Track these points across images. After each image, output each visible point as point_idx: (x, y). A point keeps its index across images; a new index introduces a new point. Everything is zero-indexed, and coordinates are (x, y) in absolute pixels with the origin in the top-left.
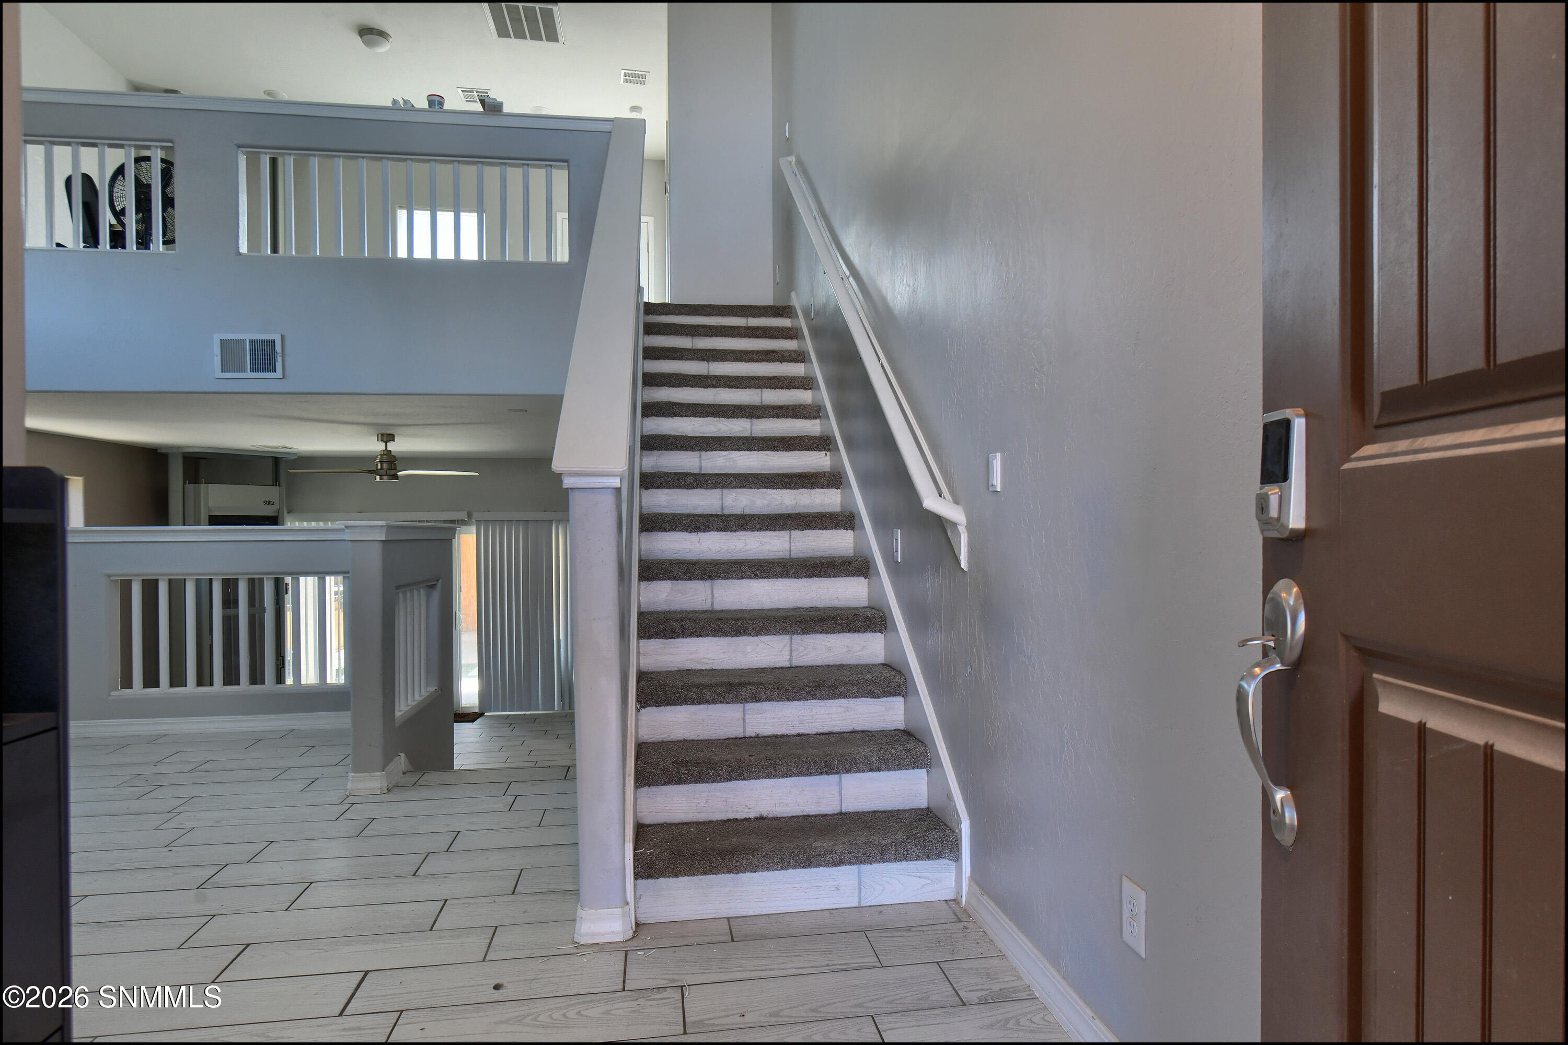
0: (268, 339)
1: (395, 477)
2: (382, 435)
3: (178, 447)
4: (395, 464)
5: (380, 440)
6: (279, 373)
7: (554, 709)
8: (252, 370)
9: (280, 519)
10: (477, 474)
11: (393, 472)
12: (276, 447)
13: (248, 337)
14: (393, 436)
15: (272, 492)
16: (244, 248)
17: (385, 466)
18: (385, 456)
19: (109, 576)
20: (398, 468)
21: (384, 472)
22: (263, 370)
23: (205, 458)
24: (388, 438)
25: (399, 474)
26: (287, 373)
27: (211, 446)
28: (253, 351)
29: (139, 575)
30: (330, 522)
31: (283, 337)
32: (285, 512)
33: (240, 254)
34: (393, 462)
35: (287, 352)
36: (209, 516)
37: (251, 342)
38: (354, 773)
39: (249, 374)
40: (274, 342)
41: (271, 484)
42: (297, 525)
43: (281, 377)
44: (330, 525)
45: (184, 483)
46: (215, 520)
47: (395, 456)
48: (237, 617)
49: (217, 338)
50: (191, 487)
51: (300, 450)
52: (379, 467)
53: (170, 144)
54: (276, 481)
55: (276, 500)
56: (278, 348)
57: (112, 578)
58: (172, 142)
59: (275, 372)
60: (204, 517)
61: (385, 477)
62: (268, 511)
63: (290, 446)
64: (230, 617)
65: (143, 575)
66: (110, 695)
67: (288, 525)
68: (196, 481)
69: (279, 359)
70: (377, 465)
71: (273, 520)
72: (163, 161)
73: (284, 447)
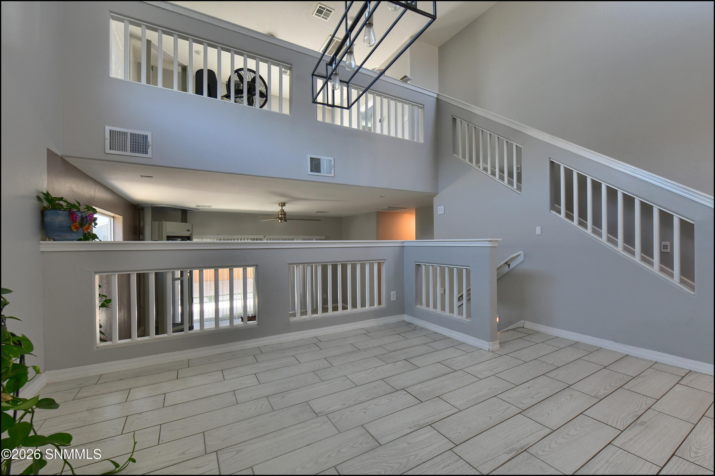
5: (280, 205)
9: (192, 238)
11: (285, 219)
14: (285, 204)
15: (188, 226)
17: (282, 216)
18: (282, 212)
21: (282, 219)
24: (283, 204)
26: (335, 175)
30: (204, 239)
33: (317, 120)
34: (285, 214)
40: (331, 161)
44: (204, 240)
45: (152, 221)
46: (169, 238)
47: (285, 212)
49: (309, 157)
50: (156, 223)
53: (290, 66)
54: (186, 221)
59: (331, 174)
60: (165, 237)
61: (282, 221)
62: (187, 234)
67: (195, 240)
68: (159, 220)
70: (279, 216)
71: (189, 238)
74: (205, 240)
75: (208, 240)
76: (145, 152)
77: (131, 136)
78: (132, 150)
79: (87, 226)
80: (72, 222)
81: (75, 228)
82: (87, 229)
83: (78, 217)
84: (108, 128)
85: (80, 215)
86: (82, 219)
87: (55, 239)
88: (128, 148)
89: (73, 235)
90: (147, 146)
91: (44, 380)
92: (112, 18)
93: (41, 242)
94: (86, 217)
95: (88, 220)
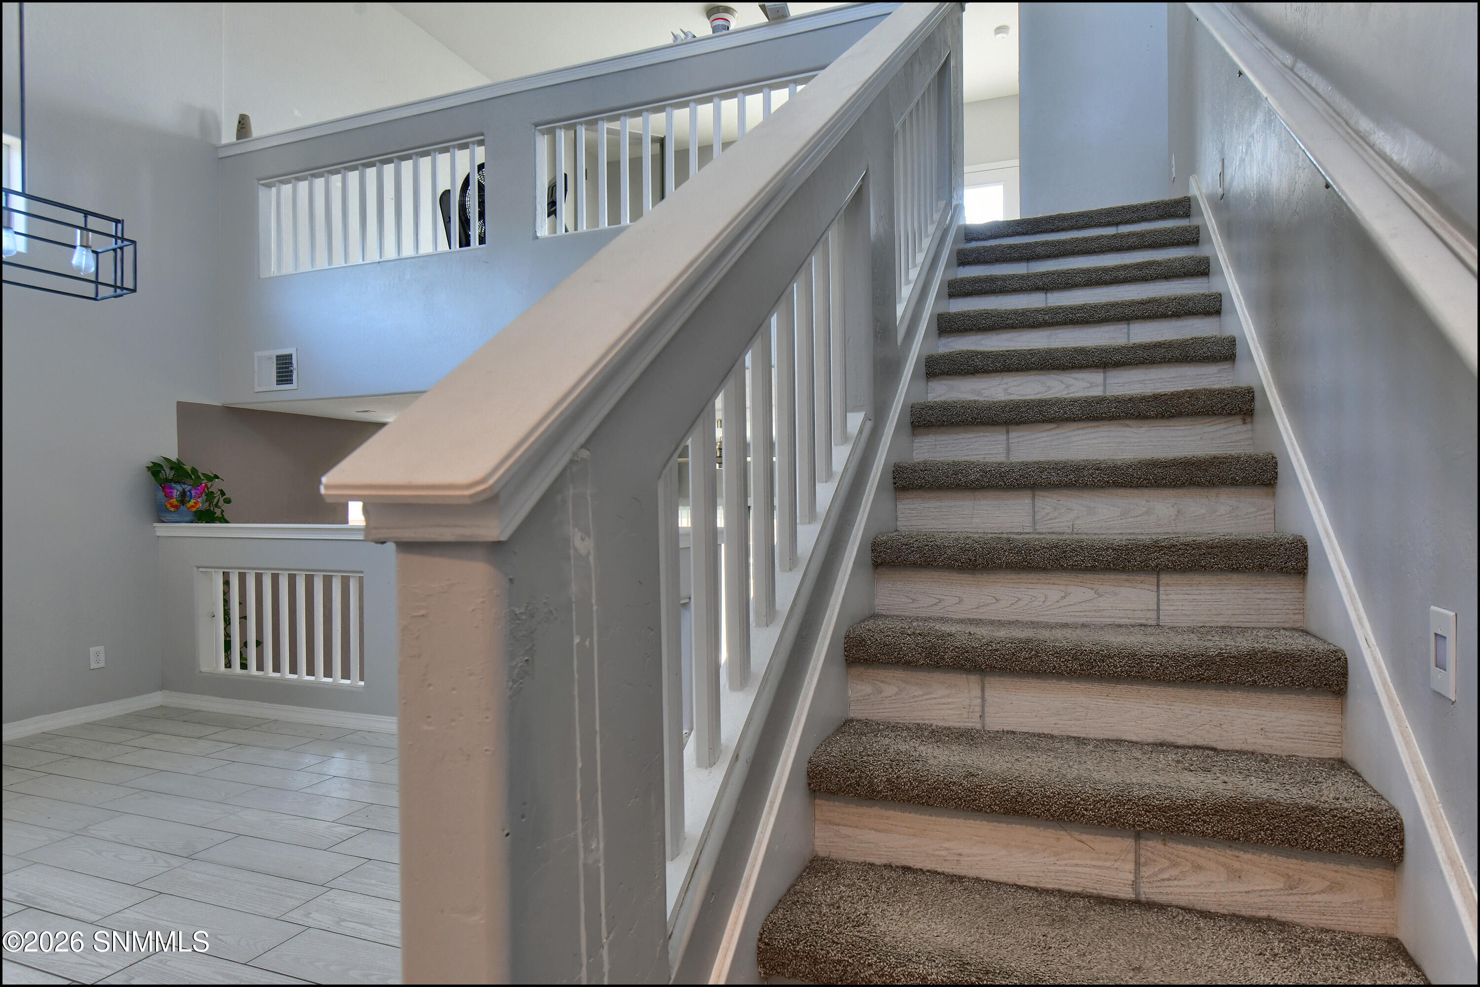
16: (540, 233)
33: (537, 238)
53: (482, 138)
58: (483, 135)
76: (290, 381)
77: (277, 360)
78: (277, 381)
79: (192, 503)
80: (167, 499)
81: (172, 506)
82: (192, 506)
83: (175, 491)
84: (257, 354)
85: (180, 488)
86: (183, 494)
87: (166, 521)
88: (274, 379)
89: (173, 515)
90: (292, 371)
91: (156, 699)
92: (263, 187)
93: (156, 525)
94: (190, 491)
95: (193, 494)
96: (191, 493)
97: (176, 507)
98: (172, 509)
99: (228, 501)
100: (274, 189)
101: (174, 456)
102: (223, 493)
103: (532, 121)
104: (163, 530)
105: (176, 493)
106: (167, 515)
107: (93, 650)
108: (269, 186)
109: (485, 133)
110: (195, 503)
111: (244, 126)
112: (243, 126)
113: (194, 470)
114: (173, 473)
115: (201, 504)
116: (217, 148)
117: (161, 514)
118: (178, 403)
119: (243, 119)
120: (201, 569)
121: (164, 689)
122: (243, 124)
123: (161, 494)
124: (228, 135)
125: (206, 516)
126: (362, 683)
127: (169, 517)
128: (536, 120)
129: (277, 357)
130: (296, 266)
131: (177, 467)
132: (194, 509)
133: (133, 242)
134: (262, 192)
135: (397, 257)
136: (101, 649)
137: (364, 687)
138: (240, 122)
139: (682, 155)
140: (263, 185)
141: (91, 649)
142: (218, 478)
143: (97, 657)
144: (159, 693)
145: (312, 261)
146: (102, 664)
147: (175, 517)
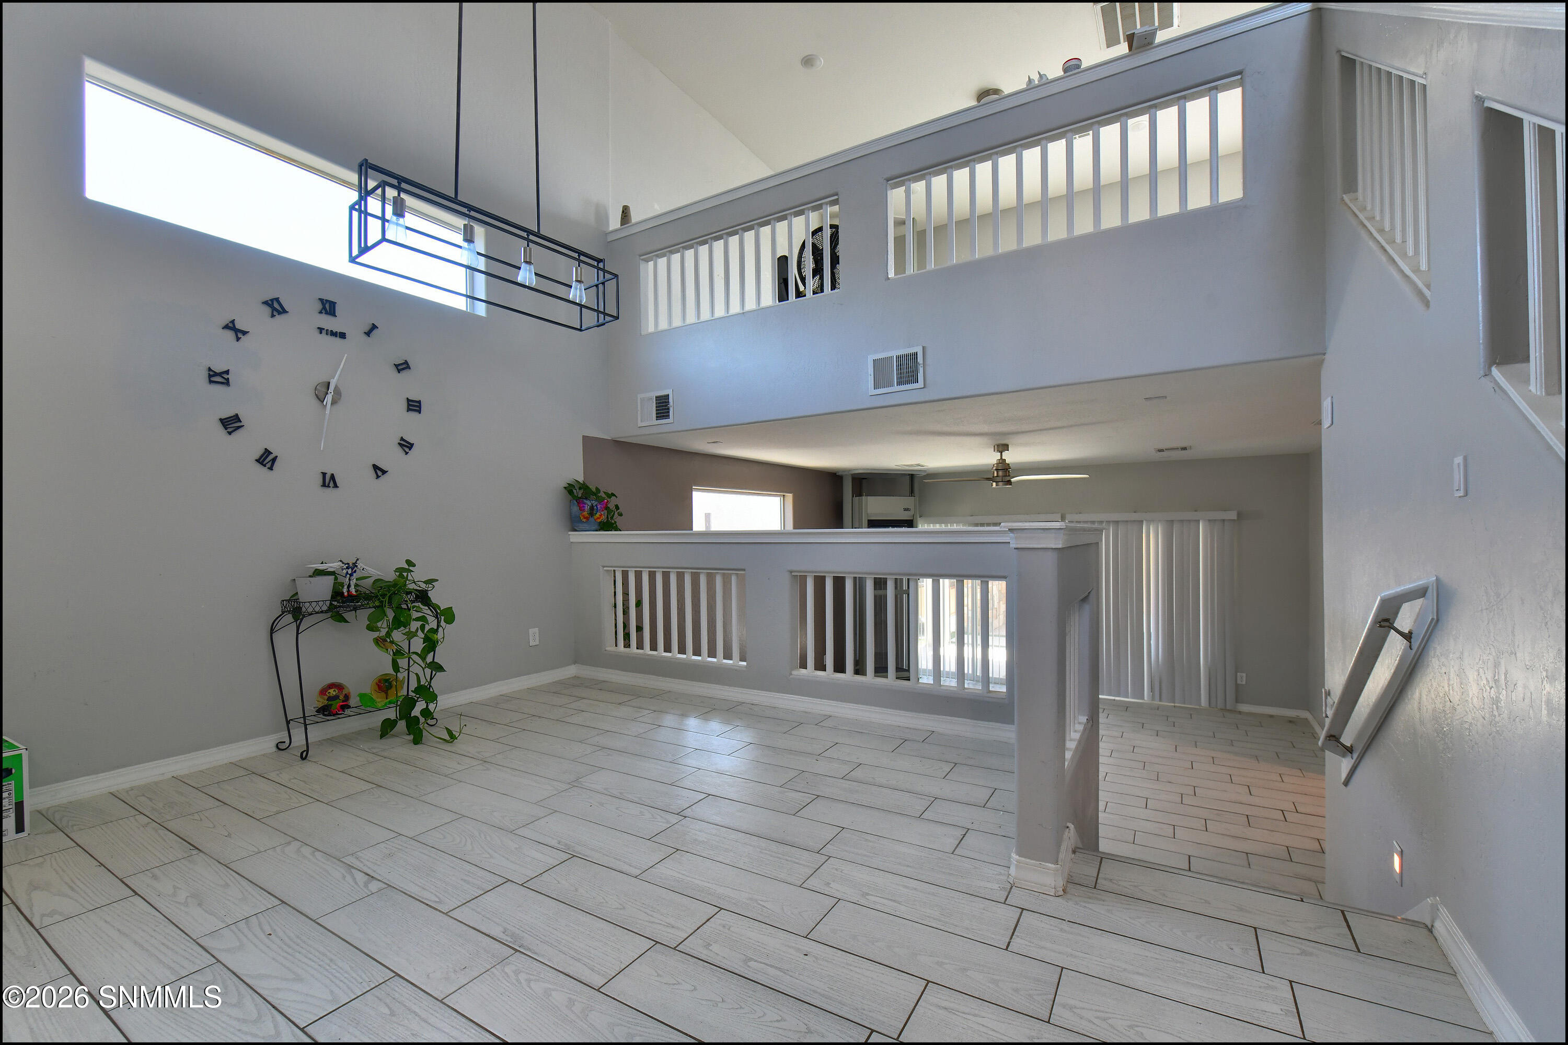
0: (912, 352)
1: (1009, 482)
2: (998, 446)
3: (850, 470)
4: (1009, 471)
5: (996, 451)
6: (921, 384)
7: (1143, 698)
8: (899, 384)
9: (914, 523)
10: (1087, 476)
11: (1008, 478)
12: (912, 465)
13: (894, 353)
14: (1007, 446)
15: (908, 501)
16: (891, 274)
17: (1001, 473)
18: (1000, 465)
19: (791, 572)
20: (1011, 475)
21: (999, 479)
22: (908, 382)
23: (866, 478)
24: (1002, 448)
25: (1013, 480)
26: (928, 382)
27: (868, 467)
28: (899, 366)
29: (812, 572)
30: (955, 524)
31: (924, 348)
32: (918, 517)
33: (888, 279)
34: (1007, 469)
35: (928, 361)
36: (868, 520)
37: (898, 357)
38: (1019, 856)
39: (896, 388)
40: (917, 354)
41: (908, 495)
42: (932, 527)
43: (923, 387)
45: (853, 497)
46: (873, 524)
47: (1009, 464)
48: (886, 596)
49: (871, 358)
50: (857, 499)
51: (929, 467)
52: (995, 475)
53: (836, 197)
54: (912, 493)
55: (912, 507)
56: (920, 360)
57: (793, 574)
58: (837, 195)
59: (918, 382)
60: (865, 523)
61: (1000, 484)
62: (905, 516)
63: (922, 464)
64: (881, 596)
65: (816, 572)
66: (791, 674)
68: (861, 495)
69: (921, 370)
70: (994, 473)
71: (910, 523)
72: (832, 226)
73: (918, 465)
74: (950, 527)
75: (955, 527)
76: (668, 417)
77: (656, 400)
78: (657, 417)
79: (598, 515)
80: (581, 512)
81: (585, 518)
82: (598, 518)
83: (587, 505)
84: (640, 396)
85: (590, 504)
86: (592, 508)
87: (578, 529)
88: (654, 416)
89: (585, 525)
90: (668, 409)
91: (571, 671)
92: (643, 262)
93: (570, 533)
94: (596, 506)
95: (599, 508)
96: (597, 507)
97: (587, 518)
98: (584, 520)
99: (621, 515)
100: (651, 264)
101: (581, 479)
102: (617, 507)
103: (885, 177)
104: (577, 537)
105: (587, 508)
106: (580, 525)
107: (531, 631)
108: (647, 261)
109: (839, 193)
110: (600, 515)
111: (626, 215)
112: (626, 212)
113: (598, 490)
114: (581, 491)
115: (601, 516)
116: (607, 234)
117: (575, 524)
118: (584, 437)
119: (625, 209)
120: (605, 569)
121: (578, 663)
122: (625, 213)
123: (575, 509)
124: (614, 222)
125: (608, 526)
126: (745, 663)
127: (581, 526)
128: (888, 175)
129: (656, 397)
130: (670, 322)
131: (584, 487)
132: (599, 520)
133: (616, 276)
134: (642, 265)
135: (758, 308)
136: (536, 630)
137: (746, 667)
138: (623, 212)
139: (921, 236)
140: (642, 260)
141: (530, 630)
142: (614, 495)
143: (534, 636)
144: (573, 666)
145: (684, 318)
146: (537, 643)
147: (586, 526)
